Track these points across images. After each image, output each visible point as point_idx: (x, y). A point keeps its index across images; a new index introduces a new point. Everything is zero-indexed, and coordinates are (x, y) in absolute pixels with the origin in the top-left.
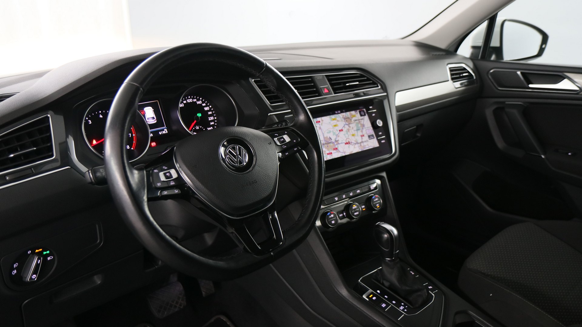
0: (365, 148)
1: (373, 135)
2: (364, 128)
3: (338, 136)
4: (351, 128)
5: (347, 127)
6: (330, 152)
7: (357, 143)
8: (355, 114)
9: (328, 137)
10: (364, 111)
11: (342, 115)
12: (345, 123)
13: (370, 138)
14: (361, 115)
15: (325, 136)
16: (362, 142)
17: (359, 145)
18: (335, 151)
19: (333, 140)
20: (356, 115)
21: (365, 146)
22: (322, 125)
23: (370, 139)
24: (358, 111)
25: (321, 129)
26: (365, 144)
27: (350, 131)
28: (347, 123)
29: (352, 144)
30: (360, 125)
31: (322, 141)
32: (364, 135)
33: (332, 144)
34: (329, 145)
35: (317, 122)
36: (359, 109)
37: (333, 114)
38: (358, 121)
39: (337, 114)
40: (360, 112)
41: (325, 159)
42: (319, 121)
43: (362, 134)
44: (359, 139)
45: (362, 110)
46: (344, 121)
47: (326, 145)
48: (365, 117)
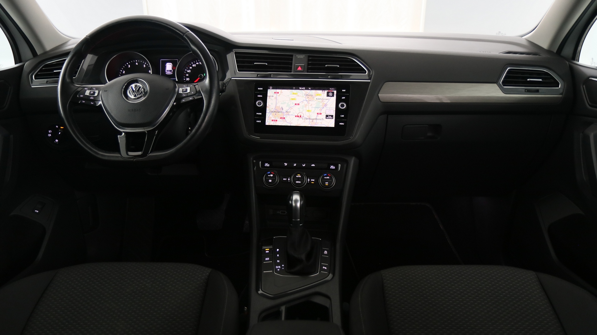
0: (317, 125)
1: (332, 116)
2: (325, 107)
3: (291, 108)
4: (310, 105)
5: (306, 102)
6: (276, 119)
8: (322, 94)
9: (281, 107)
10: (333, 93)
11: (305, 91)
12: (305, 99)
13: (327, 118)
14: (328, 95)
15: (278, 105)
16: (316, 119)
17: (311, 120)
18: (281, 120)
19: (284, 111)
21: (318, 123)
22: (279, 96)
24: (326, 91)
25: (277, 99)
26: (318, 121)
27: (307, 107)
28: (307, 100)
29: (304, 118)
30: (321, 104)
31: (272, 109)
32: (321, 114)
33: (281, 114)
34: (277, 113)
35: (275, 93)
36: (329, 90)
37: (295, 89)
38: (321, 100)
39: (300, 89)
40: (328, 93)
41: (267, 124)
42: (278, 93)
43: (319, 112)
44: (314, 116)
45: (331, 91)
46: (305, 97)
47: (275, 113)
48: (332, 97)
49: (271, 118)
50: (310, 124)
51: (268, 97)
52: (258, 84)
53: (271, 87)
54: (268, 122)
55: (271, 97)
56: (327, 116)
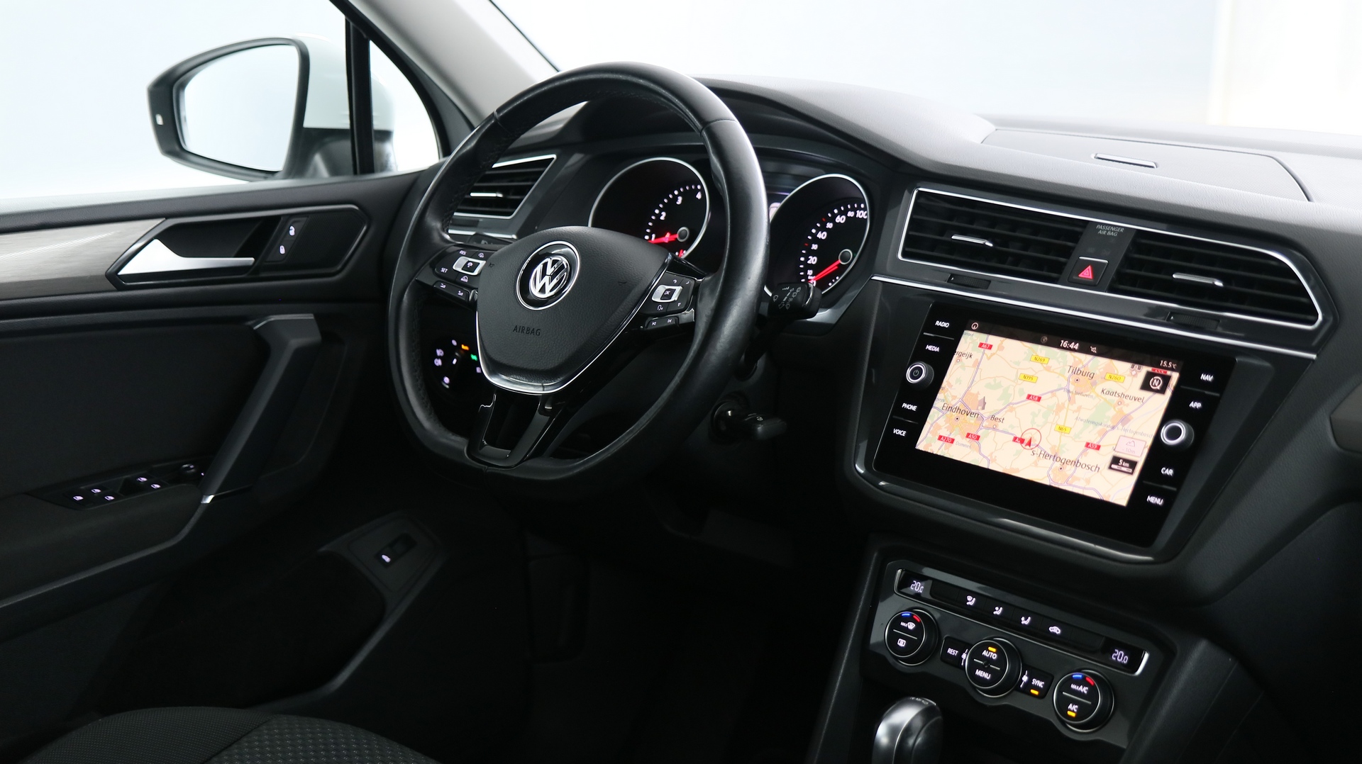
0: (1070, 485)
1: (1133, 464)
2: (1120, 426)
3: (1010, 406)
4: (1074, 407)
5: (1063, 396)
6: (952, 437)
7: (1055, 458)
8: (1128, 375)
9: (980, 398)
10: (1166, 379)
11: (1075, 357)
12: (1064, 384)
13: (1113, 466)
14: (1146, 386)
15: (974, 390)
16: (1076, 463)
17: (1058, 464)
18: (967, 441)
19: (986, 413)
20: (1129, 379)
21: (1078, 479)
22: (989, 359)
23: (1110, 468)
24: (1146, 369)
25: (978, 369)
26: (1080, 472)
27: (1064, 412)
28: (1072, 388)
29: (1037, 450)
30: (1112, 413)
31: (954, 397)
32: (1098, 448)
33: (971, 420)
34: (962, 417)
35: (981, 345)
36: (1157, 365)
37: (1048, 344)
38: (1116, 399)
39: (1063, 348)
40: (1149, 376)
41: (922, 445)
42: (990, 347)
43: (1095, 441)
44: (1072, 450)
45: (1162, 372)
46: (1068, 381)
47: (955, 415)
48: (1158, 396)
49: (939, 427)
50: (1049, 476)
51: (955, 357)
52: (943, 306)
53: (975, 325)
54: (928, 442)
55: (963, 358)
56: (1116, 460)
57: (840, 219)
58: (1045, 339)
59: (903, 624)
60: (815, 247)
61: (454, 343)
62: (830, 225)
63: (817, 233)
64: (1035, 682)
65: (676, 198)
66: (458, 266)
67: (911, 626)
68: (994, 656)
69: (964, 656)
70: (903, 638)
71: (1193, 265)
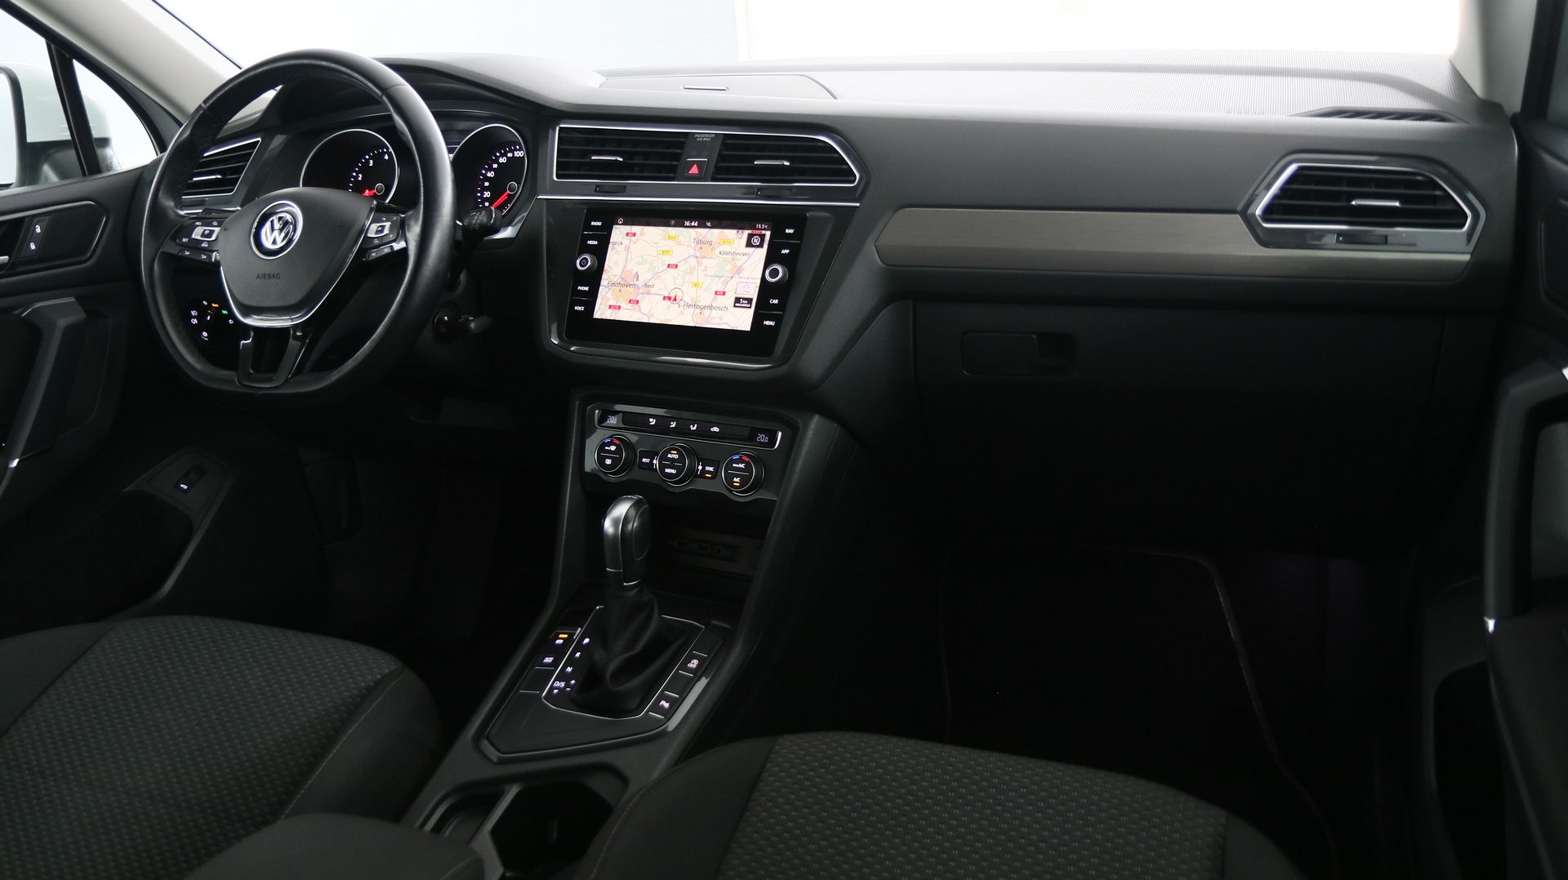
0: (710, 323)
1: (750, 301)
2: (736, 275)
3: (657, 275)
4: (702, 268)
5: (693, 261)
6: (618, 304)
7: (695, 306)
8: (735, 238)
9: (634, 273)
10: (762, 237)
11: (696, 232)
12: (692, 252)
13: (737, 305)
14: (749, 244)
15: (628, 268)
16: (711, 307)
17: (698, 310)
18: (630, 306)
19: (640, 283)
20: (736, 241)
21: (714, 318)
22: (635, 243)
23: (735, 306)
24: (747, 232)
26: (714, 313)
27: (695, 272)
28: (698, 254)
29: (682, 303)
30: (729, 267)
31: (615, 276)
32: (724, 293)
33: (631, 290)
34: (623, 289)
35: (627, 234)
36: (754, 228)
37: (675, 226)
38: (730, 257)
39: (687, 227)
40: (750, 236)
41: (597, 315)
42: (634, 235)
43: (721, 289)
44: (706, 298)
45: (758, 232)
46: (695, 250)
47: (618, 288)
48: (759, 250)
49: (608, 299)
50: (693, 320)
51: (610, 246)
52: (595, 210)
53: (621, 220)
54: (601, 312)
55: (616, 246)
56: (737, 300)
57: (502, 160)
58: (673, 222)
59: (606, 448)
60: (487, 184)
61: (205, 303)
62: (495, 166)
63: (486, 173)
64: (707, 468)
65: (367, 161)
66: (197, 234)
67: (613, 448)
68: (676, 457)
69: (655, 461)
70: (609, 458)
71: (766, 154)
